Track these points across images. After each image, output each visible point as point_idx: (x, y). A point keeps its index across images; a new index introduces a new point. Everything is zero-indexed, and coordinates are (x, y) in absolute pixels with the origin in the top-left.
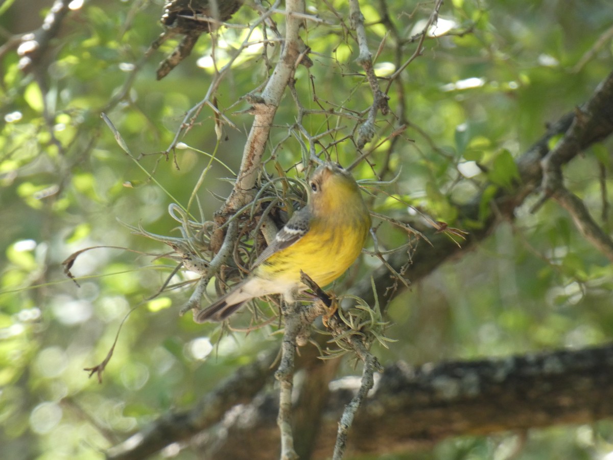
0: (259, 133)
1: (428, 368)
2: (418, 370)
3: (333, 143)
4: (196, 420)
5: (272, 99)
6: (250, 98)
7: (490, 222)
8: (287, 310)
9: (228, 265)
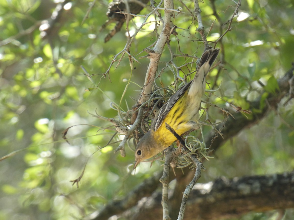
0: (152, 67)
1: (236, 179)
2: (231, 180)
3: (189, 73)
4: (124, 205)
5: (158, 50)
6: (147, 50)
7: (265, 110)
8: (166, 150)
9: (140, 132)
